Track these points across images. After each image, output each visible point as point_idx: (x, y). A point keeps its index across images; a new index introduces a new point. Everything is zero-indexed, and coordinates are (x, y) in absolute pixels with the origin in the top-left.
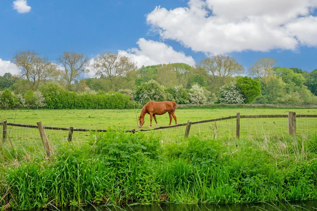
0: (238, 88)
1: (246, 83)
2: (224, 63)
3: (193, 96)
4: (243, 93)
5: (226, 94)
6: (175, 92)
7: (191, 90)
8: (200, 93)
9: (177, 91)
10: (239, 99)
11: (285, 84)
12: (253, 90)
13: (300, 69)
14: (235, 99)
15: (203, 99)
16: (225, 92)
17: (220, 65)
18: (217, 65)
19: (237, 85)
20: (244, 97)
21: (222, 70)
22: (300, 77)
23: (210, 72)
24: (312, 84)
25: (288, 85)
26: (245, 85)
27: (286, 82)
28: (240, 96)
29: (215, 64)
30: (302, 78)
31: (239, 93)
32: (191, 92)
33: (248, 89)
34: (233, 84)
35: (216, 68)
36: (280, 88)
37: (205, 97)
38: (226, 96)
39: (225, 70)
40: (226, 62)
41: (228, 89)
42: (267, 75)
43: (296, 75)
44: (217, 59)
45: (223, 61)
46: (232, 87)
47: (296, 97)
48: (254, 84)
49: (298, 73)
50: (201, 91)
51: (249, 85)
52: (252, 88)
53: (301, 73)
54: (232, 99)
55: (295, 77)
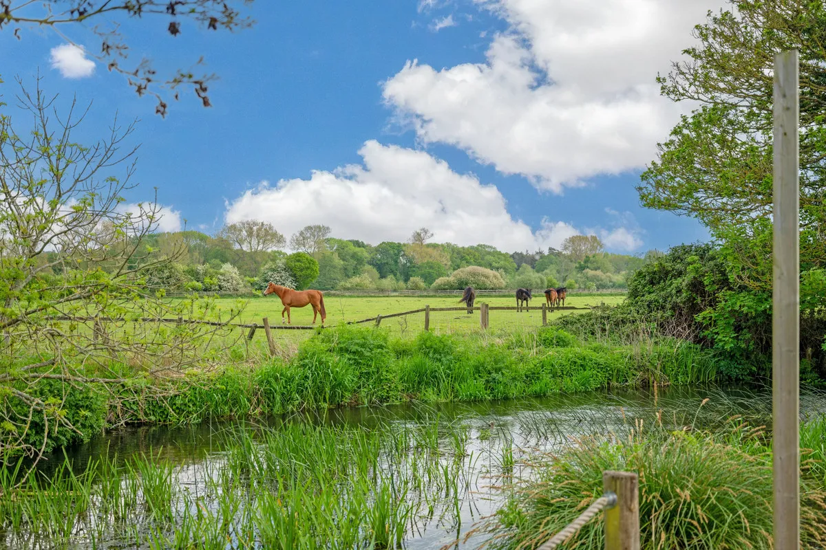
0: (287, 268)
1: (299, 261)
2: (257, 231)
3: (224, 280)
4: (294, 276)
5: (271, 277)
6: (198, 273)
7: (222, 271)
8: (234, 275)
9: (201, 272)
10: (290, 284)
11: (342, 263)
12: (309, 272)
13: (363, 242)
14: (284, 284)
15: (238, 284)
16: (270, 273)
17: (250, 234)
18: (246, 234)
19: (286, 264)
20: (296, 282)
21: (254, 242)
22: (362, 252)
23: (237, 244)
24: (379, 262)
25: (346, 263)
26: (298, 264)
27: (344, 260)
28: (290, 280)
29: (244, 233)
30: (366, 255)
31: (289, 275)
32: (221, 274)
33: (301, 270)
34: (280, 263)
35: (246, 239)
36: (335, 268)
37: (241, 282)
38: (272, 279)
39: (259, 242)
40: (259, 229)
41: (274, 270)
42: (316, 250)
43: (357, 249)
44: (246, 226)
45: (255, 228)
46: (279, 267)
47: (365, 282)
48: (310, 263)
49: (359, 246)
50: (235, 273)
51: (303, 265)
52: (308, 268)
53: (363, 247)
54: (280, 283)
55: (355, 253)
